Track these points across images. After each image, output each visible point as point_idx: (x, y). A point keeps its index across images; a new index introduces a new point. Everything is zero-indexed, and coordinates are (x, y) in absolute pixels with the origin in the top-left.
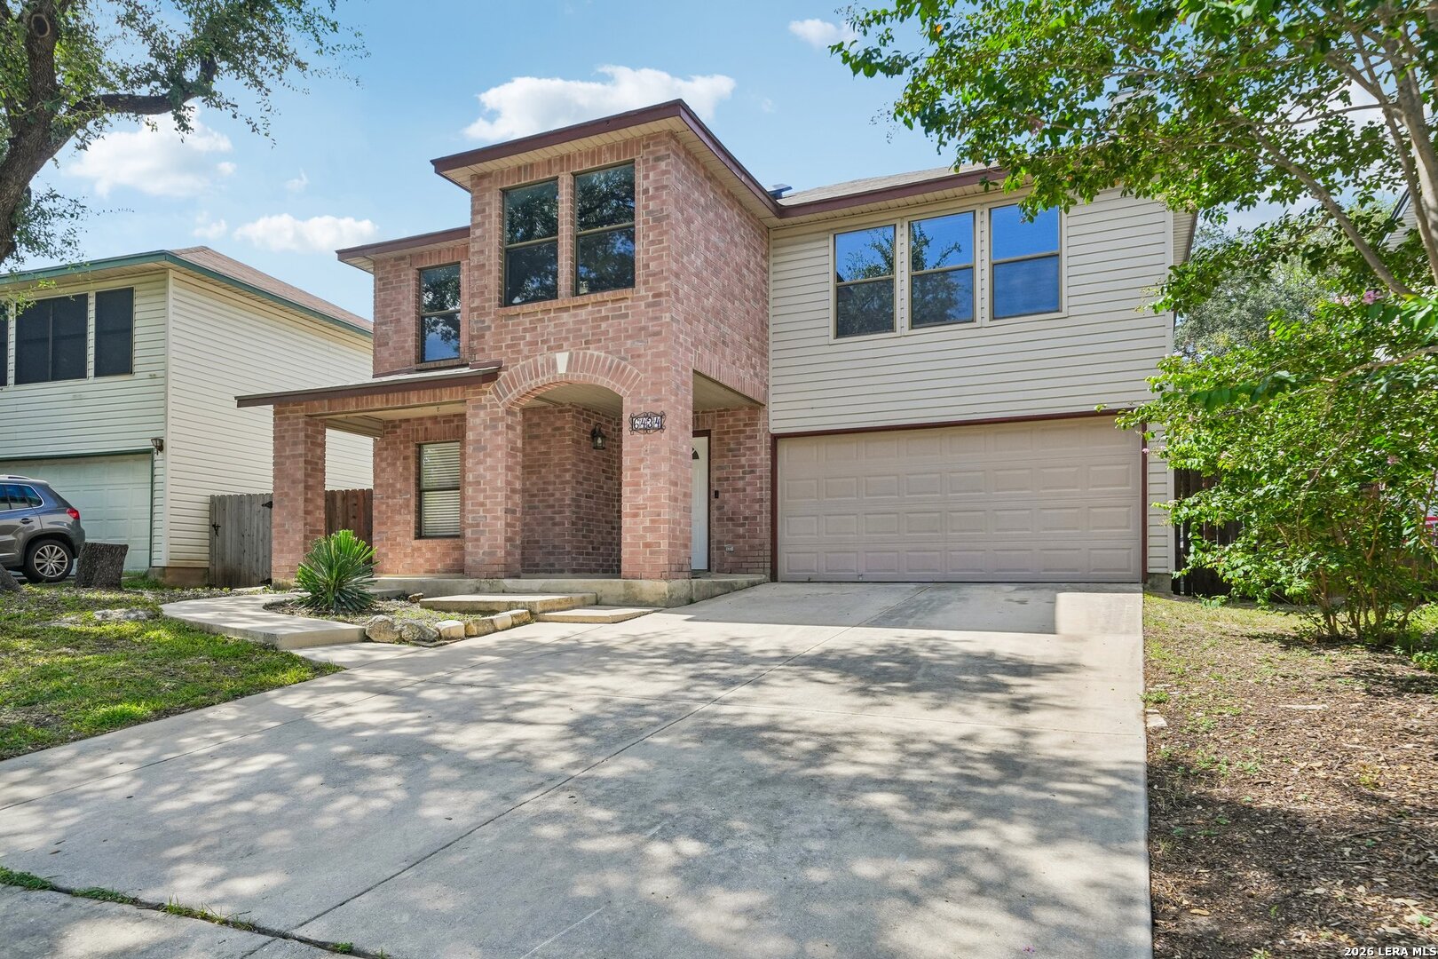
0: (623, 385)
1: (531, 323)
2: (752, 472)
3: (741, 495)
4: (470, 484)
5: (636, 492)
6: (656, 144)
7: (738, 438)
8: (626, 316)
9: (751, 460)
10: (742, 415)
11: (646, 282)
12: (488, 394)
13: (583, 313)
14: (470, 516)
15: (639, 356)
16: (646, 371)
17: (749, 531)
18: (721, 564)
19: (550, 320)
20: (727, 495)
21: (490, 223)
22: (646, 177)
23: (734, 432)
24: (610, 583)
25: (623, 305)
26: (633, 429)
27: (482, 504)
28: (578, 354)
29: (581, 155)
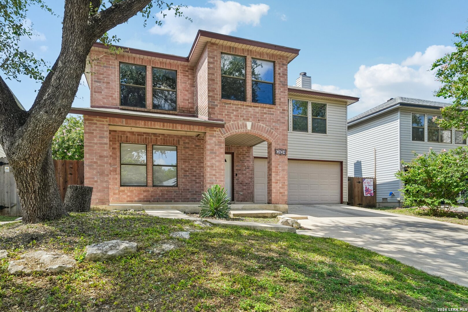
0: (272, 138)
1: (236, 108)
2: (248, 168)
3: (244, 176)
4: (208, 166)
5: (277, 175)
6: (283, 59)
7: (244, 157)
8: (273, 114)
9: (248, 164)
10: (245, 149)
11: (280, 105)
12: (217, 132)
13: (257, 110)
14: (209, 179)
15: (278, 129)
16: (280, 135)
17: (248, 188)
18: (238, 198)
19: (244, 109)
20: (240, 175)
21: (217, 64)
22: (279, 69)
23: (242, 154)
24: (269, 206)
25: (272, 110)
26: (276, 153)
27: (214, 175)
28: (255, 124)
29: (256, 52)
